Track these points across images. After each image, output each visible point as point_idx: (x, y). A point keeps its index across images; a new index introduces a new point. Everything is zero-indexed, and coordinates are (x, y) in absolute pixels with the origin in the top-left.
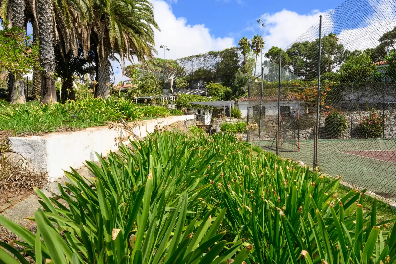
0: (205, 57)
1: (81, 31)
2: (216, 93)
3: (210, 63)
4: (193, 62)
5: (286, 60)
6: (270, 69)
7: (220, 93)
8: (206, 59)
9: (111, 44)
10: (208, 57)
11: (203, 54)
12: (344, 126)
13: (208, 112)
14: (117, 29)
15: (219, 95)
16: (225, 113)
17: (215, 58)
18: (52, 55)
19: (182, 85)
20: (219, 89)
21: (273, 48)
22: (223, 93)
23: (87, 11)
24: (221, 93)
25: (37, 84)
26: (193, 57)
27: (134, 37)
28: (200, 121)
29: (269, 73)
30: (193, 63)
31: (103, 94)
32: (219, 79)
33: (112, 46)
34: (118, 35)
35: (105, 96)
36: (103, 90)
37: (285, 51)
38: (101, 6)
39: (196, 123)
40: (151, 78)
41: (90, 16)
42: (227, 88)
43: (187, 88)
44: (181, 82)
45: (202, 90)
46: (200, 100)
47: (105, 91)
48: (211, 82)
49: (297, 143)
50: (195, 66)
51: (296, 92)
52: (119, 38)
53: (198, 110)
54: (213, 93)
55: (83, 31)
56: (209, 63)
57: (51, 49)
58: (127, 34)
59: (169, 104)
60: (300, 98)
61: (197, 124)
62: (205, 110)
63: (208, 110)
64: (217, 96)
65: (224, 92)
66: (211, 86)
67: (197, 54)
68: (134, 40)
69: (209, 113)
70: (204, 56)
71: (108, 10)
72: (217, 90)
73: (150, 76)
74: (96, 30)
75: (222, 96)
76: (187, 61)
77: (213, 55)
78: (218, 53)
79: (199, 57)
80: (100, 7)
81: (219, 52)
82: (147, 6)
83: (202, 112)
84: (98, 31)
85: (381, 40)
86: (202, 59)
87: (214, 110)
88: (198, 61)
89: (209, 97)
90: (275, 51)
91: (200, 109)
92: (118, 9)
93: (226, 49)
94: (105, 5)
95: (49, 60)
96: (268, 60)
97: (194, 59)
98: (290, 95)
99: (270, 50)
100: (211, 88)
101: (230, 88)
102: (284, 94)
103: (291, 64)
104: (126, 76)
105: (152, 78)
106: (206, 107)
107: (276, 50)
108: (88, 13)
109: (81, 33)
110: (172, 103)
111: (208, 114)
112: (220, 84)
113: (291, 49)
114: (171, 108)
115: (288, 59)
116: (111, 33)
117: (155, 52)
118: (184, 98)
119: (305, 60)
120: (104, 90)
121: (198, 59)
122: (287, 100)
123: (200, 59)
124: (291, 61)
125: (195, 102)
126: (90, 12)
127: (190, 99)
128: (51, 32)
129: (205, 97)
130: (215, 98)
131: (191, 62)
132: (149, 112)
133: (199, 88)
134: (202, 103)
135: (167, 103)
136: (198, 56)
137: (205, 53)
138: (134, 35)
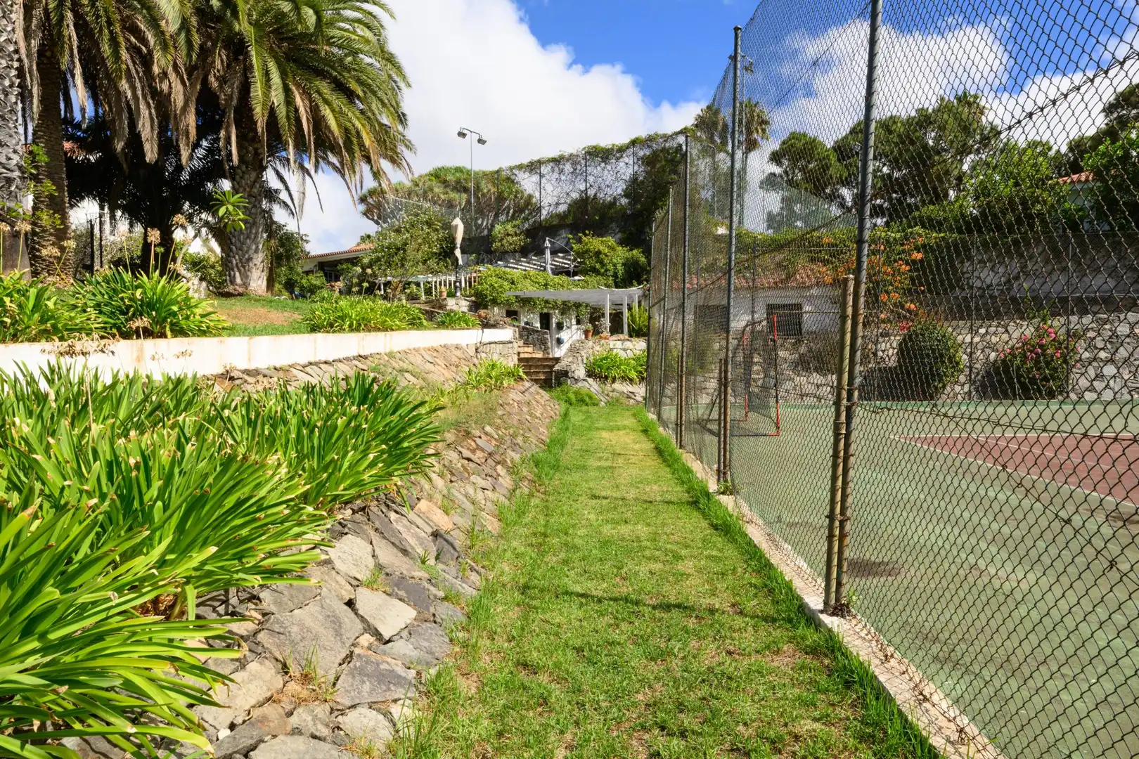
0: (574, 164)
1: (170, 87)
2: (598, 266)
3: (591, 179)
4: (541, 176)
5: (831, 171)
6: (783, 199)
7: (610, 267)
8: (579, 167)
9: (255, 123)
10: (583, 162)
11: (571, 155)
12: (951, 362)
13: (574, 322)
14: (276, 78)
15: (607, 270)
16: (608, 324)
17: (603, 165)
18: (15, 152)
19: (511, 244)
20: (606, 256)
21: (794, 136)
22: (619, 267)
23: (180, 30)
24: (615, 265)
25: (43, 237)
26: (544, 163)
27: (327, 102)
28: (535, 346)
29: (782, 208)
30: (544, 180)
31: (244, 267)
32: (614, 225)
33: (260, 130)
34: (277, 97)
35: (249, 273)
36: (244, 256)
37: (829, 144)
38: (225, 15)
39: (519, 353)
40: (427, 222)
41: (189, 43)
42: (635, 252)
43: (524, 252)
44: (508, 235)
45: (563, 258)
46: (546, 285)
47: (250, 259)
48: (586, 235)
49: (773, 411)
50: (549, 188)
51: (825, 262)
52: (281, 106)
53: (541, 314)
54: (589, 267)
55: (173, 85)
56: (586, 181)
57: (11, 136)
58: (306, 93)
59: (448, 296)
60: (828, 279)
61: (522, 356)
62: (562, 314)
63: (573, 317)
64: (602, 275)
65: (623, 264)
66: (586, 244)
67: (554, 154)
68: (326, 112)
69: (578, 322)
70: (571, 159)
71: (243, 26)
72: (602, 256)
73: (423, 218)
74: (215, 84)
75: (615, 275)
76: (527, 174)
77: (597, 156)
78: (612, 149)
79: (559, 162)
80: (219, 18)
81: (615, 148)
82: (370, 14)
83: (554, 321)
84: (221, 86)
85: (1109, 109)
86: (568, 167)
87: (592, 314)
88: (556, 175)
89: (577, 278)
90: (799, 145)
91: (545, 311)
92: (287, 24)
93: (633, 137)
94: (235, 13)
95: (4, 168)
96: (777, 170)
97: (545, 169)
98: (805, 271)
99: (784, 143)
100: (587, 251)
101: (643, 252)
102: (786, 267)
103: (846, 183)
104: (368, 217)
105: (429, 224)
106: (565, 308)
107: (803, 141)
108: (183, 35)
109: (170, 93)
110: (458, 294)
111: (575, 327)
112: (611, 240)
113: (846, 137)
114: (455, 308)
115: (836, 169)
116: (257, 90)
117: (407, 147)
118: (494, 279)
119: (885, 170)
120: (247, 256)
121: (557, 169)
122: (793, 288)
123: (561, 166)
124: (845, 174)
125: (529, 290)
126: (188, 32)
127: (513, 283)
128: (11, 86)
129: (564, 278)
130: (593, 279)
131: (535, 178)
132: (342, 318)
133: (548, 252)
134: (550, 294)
135: (445, 294)
136: (557, 161)
137: (574, 152)
138: (327, 96)
